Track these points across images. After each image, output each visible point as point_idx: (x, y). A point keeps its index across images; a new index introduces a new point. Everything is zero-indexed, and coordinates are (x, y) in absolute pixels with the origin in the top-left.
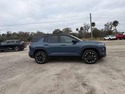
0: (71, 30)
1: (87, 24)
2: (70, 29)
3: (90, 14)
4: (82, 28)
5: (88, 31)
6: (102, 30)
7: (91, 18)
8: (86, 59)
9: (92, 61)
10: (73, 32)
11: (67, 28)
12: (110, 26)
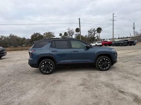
0: (54, 35)
1: (71, 29)
2: (52, 34)
3: (79, 19)
4: (66, 34)
5: (72, 37)
6: (86, 36)
7: (80, 23)
8: (100, 66)
9: (105, 68)
10: (55, 37)
11: (49, 33)
12: (94, 32)
